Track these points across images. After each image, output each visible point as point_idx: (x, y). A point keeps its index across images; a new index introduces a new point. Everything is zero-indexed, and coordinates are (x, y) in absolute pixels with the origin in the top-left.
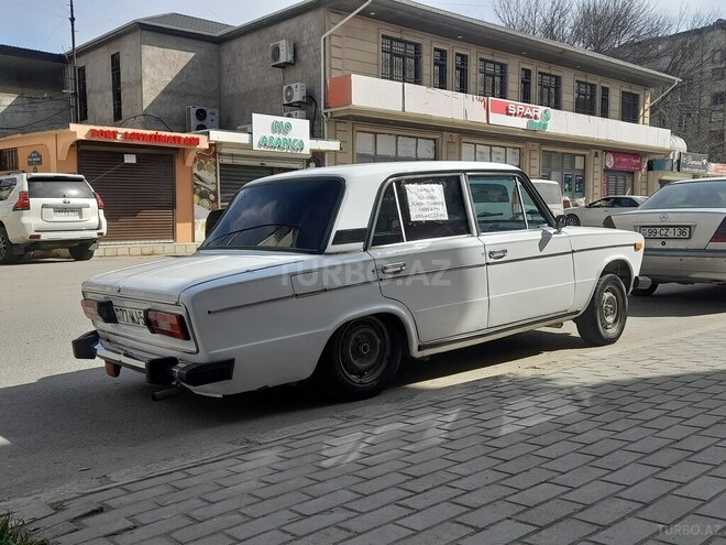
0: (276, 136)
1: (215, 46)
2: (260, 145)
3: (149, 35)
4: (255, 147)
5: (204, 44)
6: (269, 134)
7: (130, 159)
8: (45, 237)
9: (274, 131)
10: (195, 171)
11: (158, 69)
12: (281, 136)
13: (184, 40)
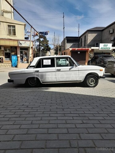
0: (104, 47)
1: (101, 32)
2: (101, 49)
3: (89, 32)
4: (100, 49)
5: (99, 32)
6: (103, 47)
7: (79, 53)
8: (61, 64)
9: (104, 46)
10: (90, 54)
11: (91, 37)
12: (105, 47)
13: (96, 32)
